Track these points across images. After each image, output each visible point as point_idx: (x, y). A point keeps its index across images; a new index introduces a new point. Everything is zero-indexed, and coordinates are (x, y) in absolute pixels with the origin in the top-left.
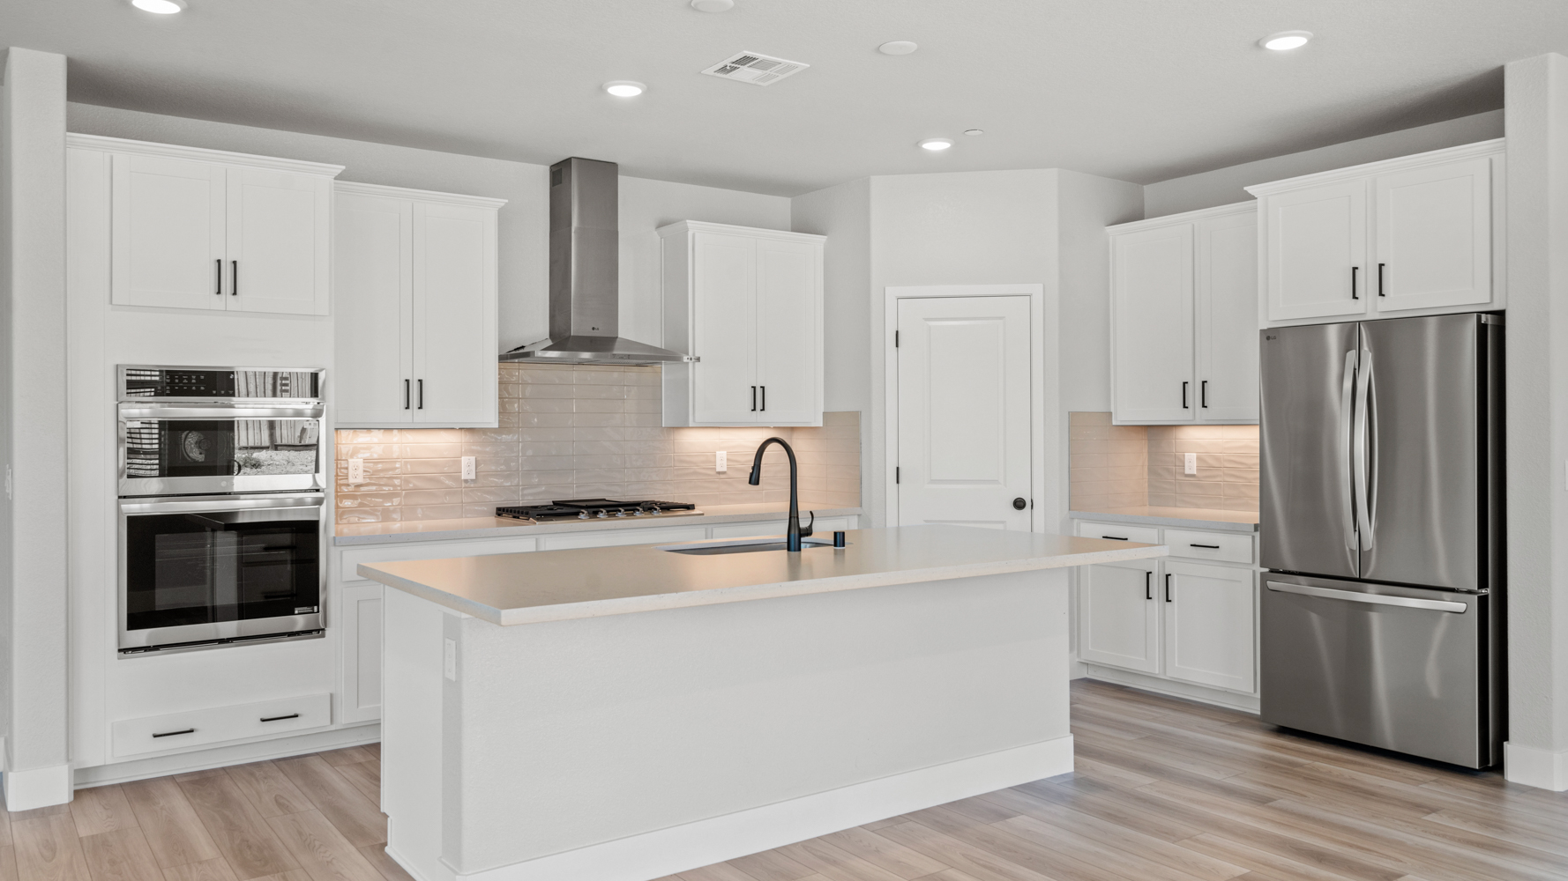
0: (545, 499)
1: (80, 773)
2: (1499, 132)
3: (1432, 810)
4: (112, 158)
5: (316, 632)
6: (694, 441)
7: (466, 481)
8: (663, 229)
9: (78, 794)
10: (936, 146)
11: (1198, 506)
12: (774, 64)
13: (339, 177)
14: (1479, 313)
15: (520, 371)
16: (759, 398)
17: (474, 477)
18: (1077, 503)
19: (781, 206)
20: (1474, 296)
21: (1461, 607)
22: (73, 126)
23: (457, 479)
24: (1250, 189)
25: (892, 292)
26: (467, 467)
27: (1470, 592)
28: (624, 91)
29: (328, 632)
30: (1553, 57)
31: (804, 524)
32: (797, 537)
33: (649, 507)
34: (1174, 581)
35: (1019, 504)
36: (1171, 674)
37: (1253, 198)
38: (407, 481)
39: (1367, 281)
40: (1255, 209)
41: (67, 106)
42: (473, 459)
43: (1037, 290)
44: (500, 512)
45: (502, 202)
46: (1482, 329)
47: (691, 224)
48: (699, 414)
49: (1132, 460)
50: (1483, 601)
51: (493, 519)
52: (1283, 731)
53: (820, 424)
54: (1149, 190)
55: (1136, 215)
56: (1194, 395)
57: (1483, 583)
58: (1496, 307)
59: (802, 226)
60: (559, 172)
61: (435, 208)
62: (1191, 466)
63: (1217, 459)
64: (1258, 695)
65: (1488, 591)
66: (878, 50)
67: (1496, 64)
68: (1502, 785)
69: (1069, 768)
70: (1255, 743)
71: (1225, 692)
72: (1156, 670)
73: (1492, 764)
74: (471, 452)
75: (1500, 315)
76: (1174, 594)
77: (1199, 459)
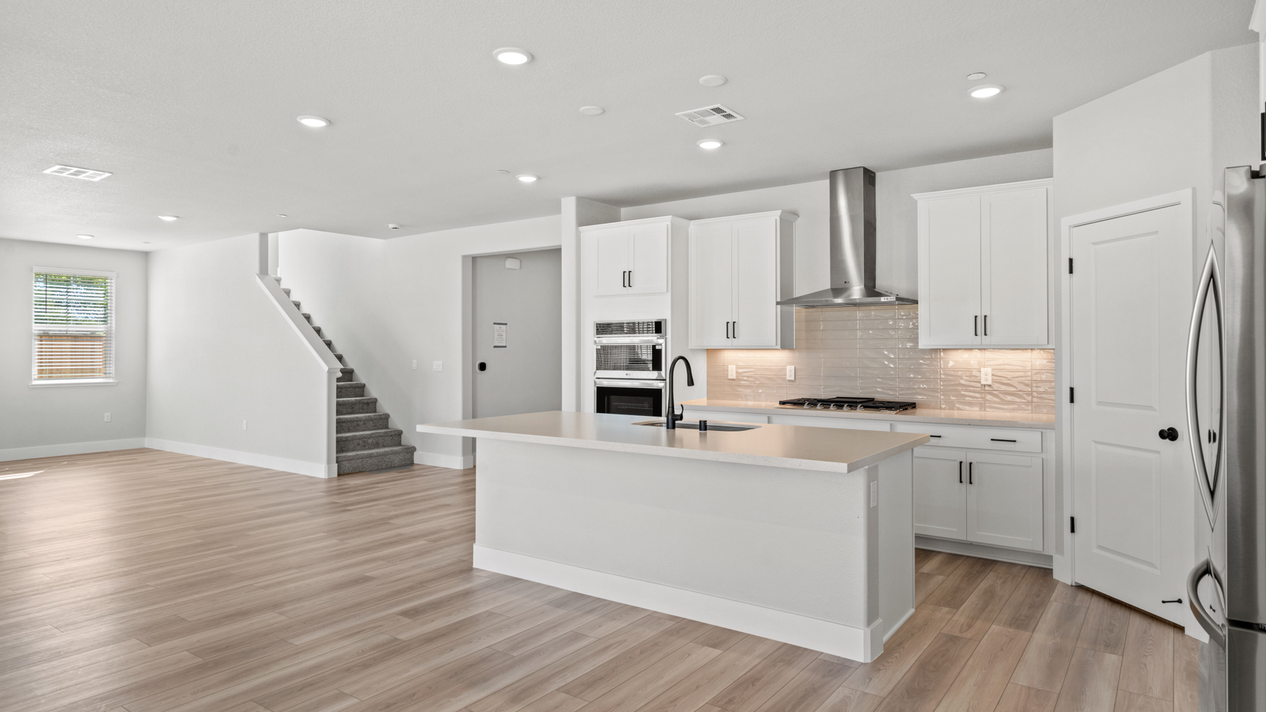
7: (789, 381)
17: (793, 379)
23: (784, 379)
25: (1065, 222)
26: (790, 372)
31: (677, 412)
38: (757, 379)
42: (793, 367)
74: (791, 364)
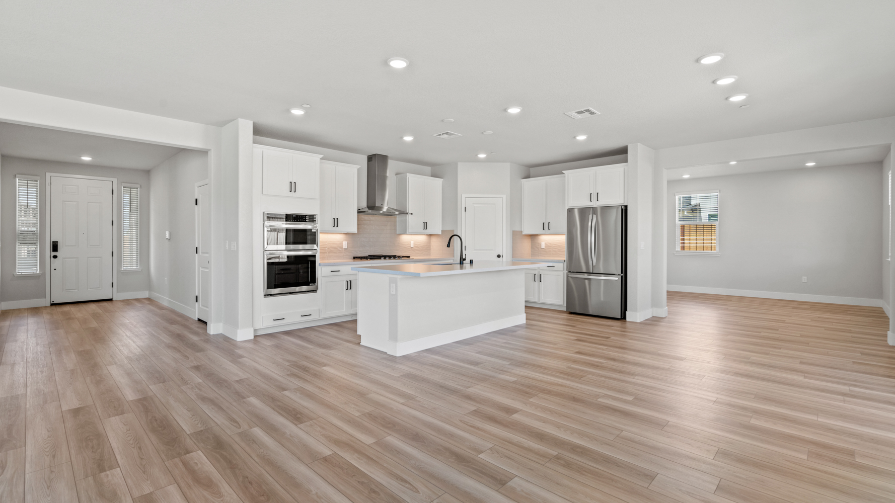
0: (366, 255)
1: (255, 330)
2: (626, 161)
3: (612, 326)
4: (263, 152)
5: (315, 291)
6: (405, 238)
7: (345, 249)
8: (398, 175)
9: (255, 336)
10: (482, 156)
11: (545, 257)
12: (453, 134)
13: (321, 159)
14: (622, 206)
15: (363, 216)
16: (425, 226)
17: (347, 248)
18: (514, 255)
19: (428, 169)
20: (620, 202)
21: (617, 279)
22: (254, 142)
23: (342, 248)
24: (564, 172)
25: (464, 196)
26: (345, 245)
27: (619, 275)
28: (408, 139)
29: (318, 291)
30: (639, 144)
31: (464, 257)
32: (462, 260)
33: (395, 257)
34: (542, 276)
35: (499, 256)
36: (541, 301)
37: (564, 174)
38: (329, 248)
39: (594, 197)
40: (565, 177)
41: (253, 137)
42: (347, 242)
43: (504, 196)
44: (354, 258)
45: (359, 167)
46: (622, 210)
47: (409, 175)
48: (410, 230)
49: (526, 245)
50: (622, 277)
51: (352, 260)
52: (571, 313)
53: (440, 233)
54: (532, 169)
55: (528, 177)
56: (547, 227)
57: (622, 273)
58: (625, 205)
59: (434, 175)
60: (370, 158)
61: (340, 167)
62: (543, 246)
63: (550, 244)
64: (565, 305)
65: (622, 275)
66: (482, 133)
67: (626, 145)
68: (626, 321)
69: (525, 322)
70: (566, 316)
71: (556, 305)
72: (537, 301)
73: (623, 317)
74: (346, 240)
75: (626, 207)
76: (542, 280)
77: (545, 244)
